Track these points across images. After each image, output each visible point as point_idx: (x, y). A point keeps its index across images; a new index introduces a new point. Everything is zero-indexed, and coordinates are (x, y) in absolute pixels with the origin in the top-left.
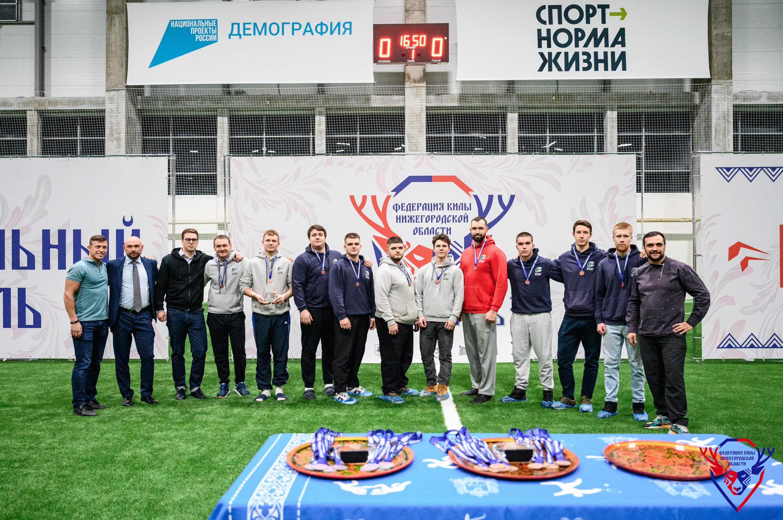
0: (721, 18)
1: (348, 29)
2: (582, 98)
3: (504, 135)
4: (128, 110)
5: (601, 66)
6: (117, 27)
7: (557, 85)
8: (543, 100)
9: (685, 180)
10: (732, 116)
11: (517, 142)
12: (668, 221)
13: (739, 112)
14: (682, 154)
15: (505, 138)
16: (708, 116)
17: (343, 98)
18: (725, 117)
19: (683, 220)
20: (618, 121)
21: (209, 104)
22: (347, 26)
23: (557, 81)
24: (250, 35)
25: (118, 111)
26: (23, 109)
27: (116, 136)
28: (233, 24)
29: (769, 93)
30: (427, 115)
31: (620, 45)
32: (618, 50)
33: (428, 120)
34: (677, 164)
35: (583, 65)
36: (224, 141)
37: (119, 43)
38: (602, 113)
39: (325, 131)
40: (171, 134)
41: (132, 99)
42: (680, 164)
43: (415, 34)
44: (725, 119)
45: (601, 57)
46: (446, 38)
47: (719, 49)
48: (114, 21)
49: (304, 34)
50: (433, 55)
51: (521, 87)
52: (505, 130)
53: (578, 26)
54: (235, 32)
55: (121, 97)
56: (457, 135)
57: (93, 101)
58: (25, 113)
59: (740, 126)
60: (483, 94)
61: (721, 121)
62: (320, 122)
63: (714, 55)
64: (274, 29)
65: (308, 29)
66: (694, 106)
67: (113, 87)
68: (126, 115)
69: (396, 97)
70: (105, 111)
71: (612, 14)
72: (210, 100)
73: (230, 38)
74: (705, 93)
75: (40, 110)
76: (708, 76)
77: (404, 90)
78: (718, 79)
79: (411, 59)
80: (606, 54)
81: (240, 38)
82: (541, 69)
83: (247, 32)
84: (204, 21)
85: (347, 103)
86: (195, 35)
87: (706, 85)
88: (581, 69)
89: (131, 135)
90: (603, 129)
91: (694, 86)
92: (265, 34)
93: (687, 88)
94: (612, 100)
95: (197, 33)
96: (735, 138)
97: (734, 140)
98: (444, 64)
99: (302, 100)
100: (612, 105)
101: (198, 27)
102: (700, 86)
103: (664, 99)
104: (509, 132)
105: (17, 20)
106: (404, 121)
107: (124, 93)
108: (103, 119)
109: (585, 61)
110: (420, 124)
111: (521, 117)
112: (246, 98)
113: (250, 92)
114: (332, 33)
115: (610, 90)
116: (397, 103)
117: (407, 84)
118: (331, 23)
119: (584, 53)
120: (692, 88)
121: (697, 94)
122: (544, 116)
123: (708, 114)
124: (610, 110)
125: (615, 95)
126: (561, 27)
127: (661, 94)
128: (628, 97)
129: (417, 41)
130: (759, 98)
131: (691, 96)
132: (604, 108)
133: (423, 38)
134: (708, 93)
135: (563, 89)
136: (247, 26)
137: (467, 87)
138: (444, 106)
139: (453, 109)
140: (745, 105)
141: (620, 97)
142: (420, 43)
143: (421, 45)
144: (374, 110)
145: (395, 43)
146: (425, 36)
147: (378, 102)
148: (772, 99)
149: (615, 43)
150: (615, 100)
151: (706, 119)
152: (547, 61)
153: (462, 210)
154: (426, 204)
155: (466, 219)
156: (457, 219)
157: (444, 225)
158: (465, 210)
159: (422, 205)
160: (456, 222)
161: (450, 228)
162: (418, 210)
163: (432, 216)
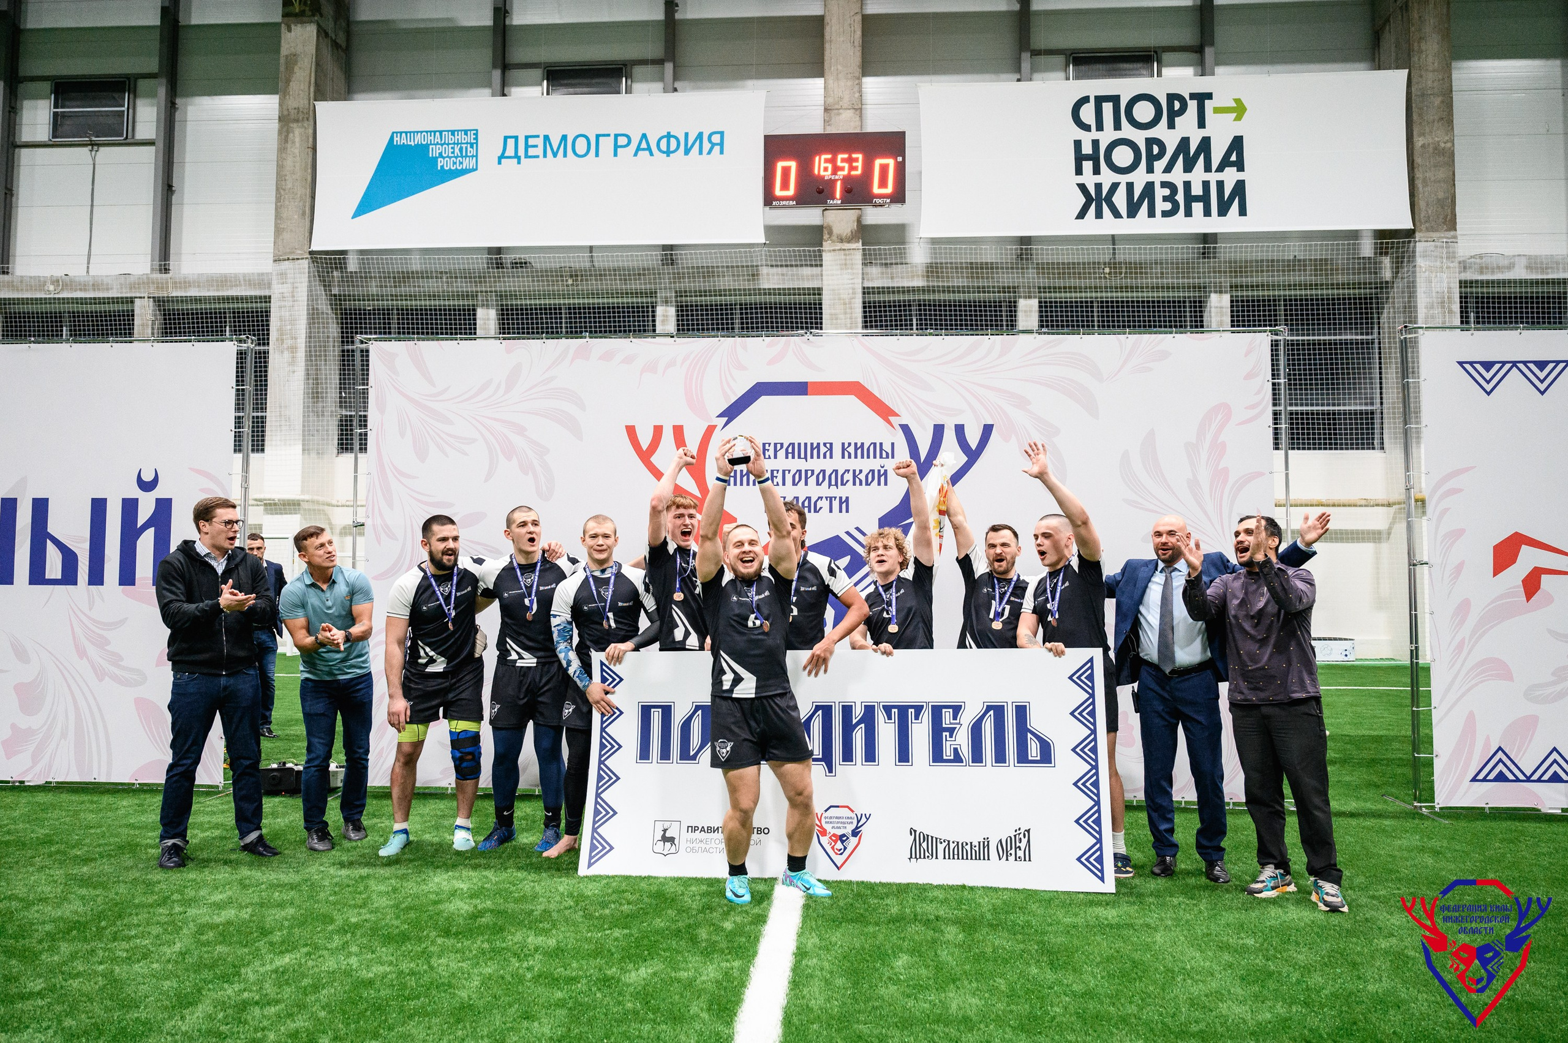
0: (1432, 115)
1: (717, 144)
2: (1162, 268)
4: (313, 296)
5: (1198, 207)
6: (297, 145)
7: (1114, 244)
8: (1085, 274)
9: (1367, 424)
10: (1458, 300)
12: (1334, 505)
13: (1471, 293)
14: (1359, 373)
16: (1409, 302)
17: (708, 272)
18: (1443, 302)
19: (1363, 502)
20: (1232, 311)
21: (462, 286)
22: (716, 139)
23: (1113, 236)
24: (537, 157)
25: (293, 296)
26: (129, 295)
27: (289, 342)
28: (506, 138)
29: (1530, 257)
30: (864, 303)
31: (1235, 168)
32: (1230, 176)
33: (865, 312)
34: (1350, 394)
35: (1161, 206)
37: (299, 174)
38: (1200, 298)
41: (321, 277)
42: (1355, 394)
43: (843, 153)
44: (1443, 307)
45: (1197, 190)
46: (900, 159)
47: (1427, 175)
48: (291, 135)
49: (636, 155)
50: (876, 190)
51: (1042, 249)
53: (1151, 133)
54: (510, 152)
55: (300, 273)
58: (132, 302)
59: (1474, 320)
60: (971, 263)
61: (1437, 311)
62: (664, 316)
63: (1419, 184)
64: (581, 146)
65: (644, 145)
66: (1381, 284)
67: (285, 254)
68: (308, 305)
69: (807, 271)
70: (270, 297)
71: (1217, 110)
72: (465, 277)
73: (500, 163)
74: (1403, 257)
75: (158, 298)
76: (1409, 225)
77: (821, 256)
78: (1428, 230)
79: (833, 198)
80: (1206, 185)
81: (519, 163)
82: (1081, 215)
83: (531, 152)
84: (453, 132)
85: (714, 282)
86: (436, 158)
87: (1404, 242)
88: (1158, 213)
89: (316, 342)
91: (1382, 243)
92: (565, 155)
93: (1367, 249)
94: (1220, 272)
95: (440, 154)
98: (896, 207)
99: (633, 275)
100: (1221, 283)
101: (442, 145)
102: (1393, 243)
103: (1321, 270)
105: (127, 138)
106: (821, 313)
107: (305, 264)
108: (267, 313)
109: (1165, 199)
110: (851, 319)
111: (1043, 307)
112: (532, 273)
113: (539, 262)
115: (1215, 253)
116: (808, 281)
117: (827, 245)
118: (687, 135)
119: (1164, 185)
120: (1376, 248)
121: (1386, 261)
122: (1089, 304)
123: (1410, 297)
124: (1216, 292)
125: (1225, 262)
126: (1119, 135)
127: (1316, 260)
128: (1251, 267)
129: (846, 165)
130: (1511, 267)
131: (1375, 263)
132: (1205, 287)
133: (856, 160)
134: (1409, 257)
135: (1125, 254)
136: (531, 141)
137: (940, 248)
138: (896, 285)
139: (914, 291)
140: (1482, 282)
141: (1236, 267)
142: (852, 168)
143: (853, 173)
144: (765, 294)
145: (805, 169)
146: (860, 156)
147: (773, 279)
148: (1537, 268)
149: (1225, 163)
150: (1225, 272)
151: (1405, 308)
152: (1092, 200)
153: (875, 457)
154: (793, 444)
155: (882, 478)
156: (862, 477)
157: (833, 492)
158: (881, 457)
159: (785, 446)
160: (861, 484)
161: (847, 498)
162: (775, 457)
163: (806, 471)
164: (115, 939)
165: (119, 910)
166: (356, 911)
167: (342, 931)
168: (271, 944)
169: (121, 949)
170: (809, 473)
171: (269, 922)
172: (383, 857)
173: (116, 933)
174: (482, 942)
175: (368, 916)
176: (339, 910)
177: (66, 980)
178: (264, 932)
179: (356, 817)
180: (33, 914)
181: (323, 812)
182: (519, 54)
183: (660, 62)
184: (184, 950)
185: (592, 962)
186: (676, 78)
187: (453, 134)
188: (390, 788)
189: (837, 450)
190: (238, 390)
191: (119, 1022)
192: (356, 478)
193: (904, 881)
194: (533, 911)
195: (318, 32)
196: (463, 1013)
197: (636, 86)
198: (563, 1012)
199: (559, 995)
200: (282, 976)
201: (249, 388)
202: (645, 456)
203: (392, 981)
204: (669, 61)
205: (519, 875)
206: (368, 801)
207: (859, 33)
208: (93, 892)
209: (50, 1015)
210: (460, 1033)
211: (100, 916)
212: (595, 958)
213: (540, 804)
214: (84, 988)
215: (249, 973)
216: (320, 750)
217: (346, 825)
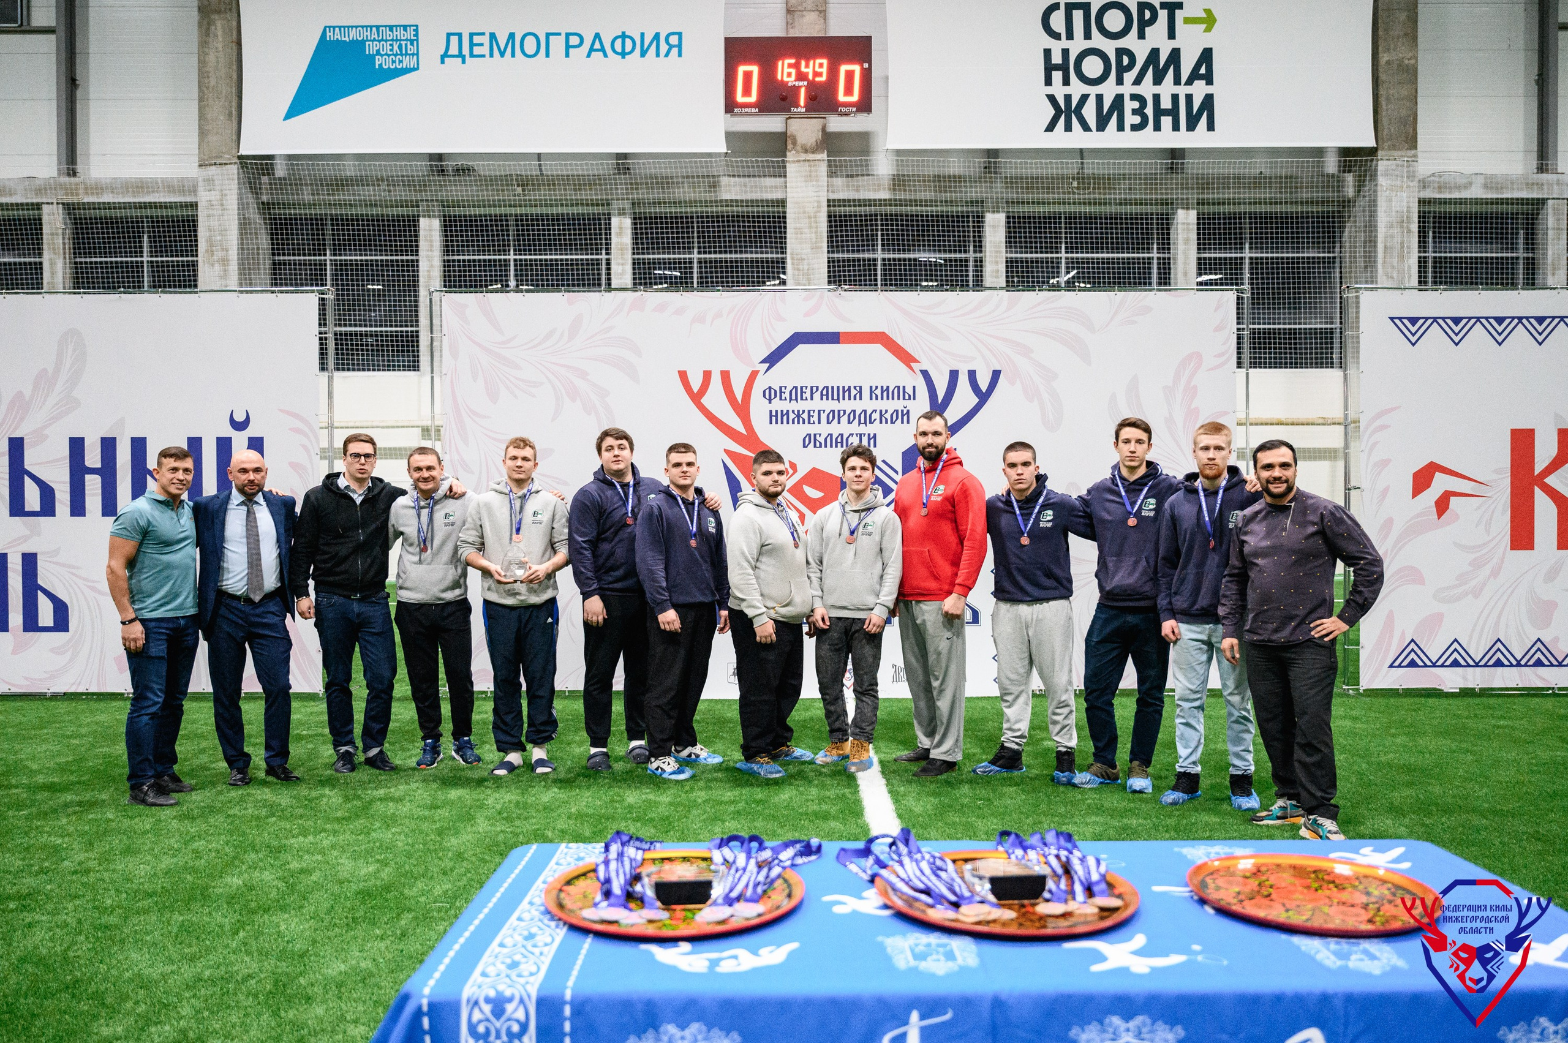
0: (1397, 30)
1: (675, 46)
2: (1130, 184)
3: (978, 255)
4: (242, 204)
5: (1166, 121)
6: (220, 39)
7: (1082, 158)
8: (1053, 188)
9: (1326, 343)
10: (1416, 220)
11: (1004, 270)
12: (1293, 424)
13: (1429, 212)
14: (1320, 293)
15: (981, 261)
16: (1370, 221)
17: (665, 182)
18: (1402, 222)
19: (1321, 421)
20: (1198, 229)
21: (402, 194)
22: (674, 40)
23: (1081, 151)
24: (483, 56)
25: (222, 205)
26: (35, 201)
27: (219, 254)
28: (449, 35)
29: (1486, 177)
30: (829, 216)
31: (1204, 82)
32: (1199, 90)
33: (831, 226)
34: (1310, 313)
35: (1131, 119)
36: (432, 266)
37: (222, 70)
38: (1167, 214)
39: (630, 247)
40: (328, 252)
41: (250, 183)
42: (1316, 313)
43: (807, 57)
44: (1402, 227)
45: (1166, 104)
46: (866, 65)
47: (1391, 92)
48: (213, 28)
49: (589, 56)
50: (842, 98)
51: (1010, 163)
52: (981, 246)
53: (1121, 43)
54: (454, 50)
55: (229, 180)
56: (887, 256)
57: (173, 187)
58: (39, 209)
59: (1431, 240)
60: (939, 176)
61: (1396, 231)
62: (621, 228)
63: (1383, 102)
64: (530, 45)
65: (597, 46)
66: (1344, 201)
67: (211, 158)
68: (239, 214)
69: (769, 181)
70: (197, 205)
71: (1187, 21)
72: (404, 185)
73: (443, 62)
74: (1365, 176)
75: (68, 204)
76: (1372, 143)
77: (785, 167)
78: (1389, 149)
79: (797, 106)
80: (1175, 98)
81: (464, 62)
82: (1050, 128)
83: (477, 50)
84: (391, 28)
85: (674, 193)
86: (373, 56)
87: (1366, 161)
88: (1127, 127)
89: (248, 254)
90: (1169, 244)
91: (1345, 161)
92: (513, 55)
93: (1331, 165)
94: (1187, 189)
95: (378, 51)
96: (1422, 262)
97: (1420, 267)
98: (862, 117)
99: (585, 185)
100: (1188, 199)
101: (379, 41)
102: (1356, 161)
103: (1286, 187)
104: (988, 249)
105: (22, 24)
106: (785, 227)
107: (234, 169)
108: (192, 222)
109: (1135, 112)
110: (816, 233)
111: (1012, 222)
112: (476, 181)
113: (483, 169)
114: (643, 54)
115: (1183, 169)
116: (772, 192)
117: (791, 156)
118: (642, 35)
119: (1134, 97)
120: (1339, 166)
121: (1350, 178)
122: (1056, 218)
123: (1370, 216)
124: (1183, 208)
125: (1193, 178)
126: (1088, 44)
127: (1281, 177)
128: (1218, 183)
129: (810, 71)
130: (1468, 185)
131: (1339, 181)
132: (1172, 204)
133: (821, 66)
134: (1371, 176)
135: (1093, 167)
136: (476, 39)
137: (906, 160)
138: (862, 197)
139: (880, 203)
140: (1440, 200)
141: (1203, 183)
142: (816, 74)
143: (818, 79)
144: (727, 206)
145: (768, 74)
146: (825, 62)
147: (735, 190)
148: (1493, 187)
149: (1194, 77)
150: (1192, 188)
151: (1366, 226)
152: (1062, 112)
187: (391, 29)
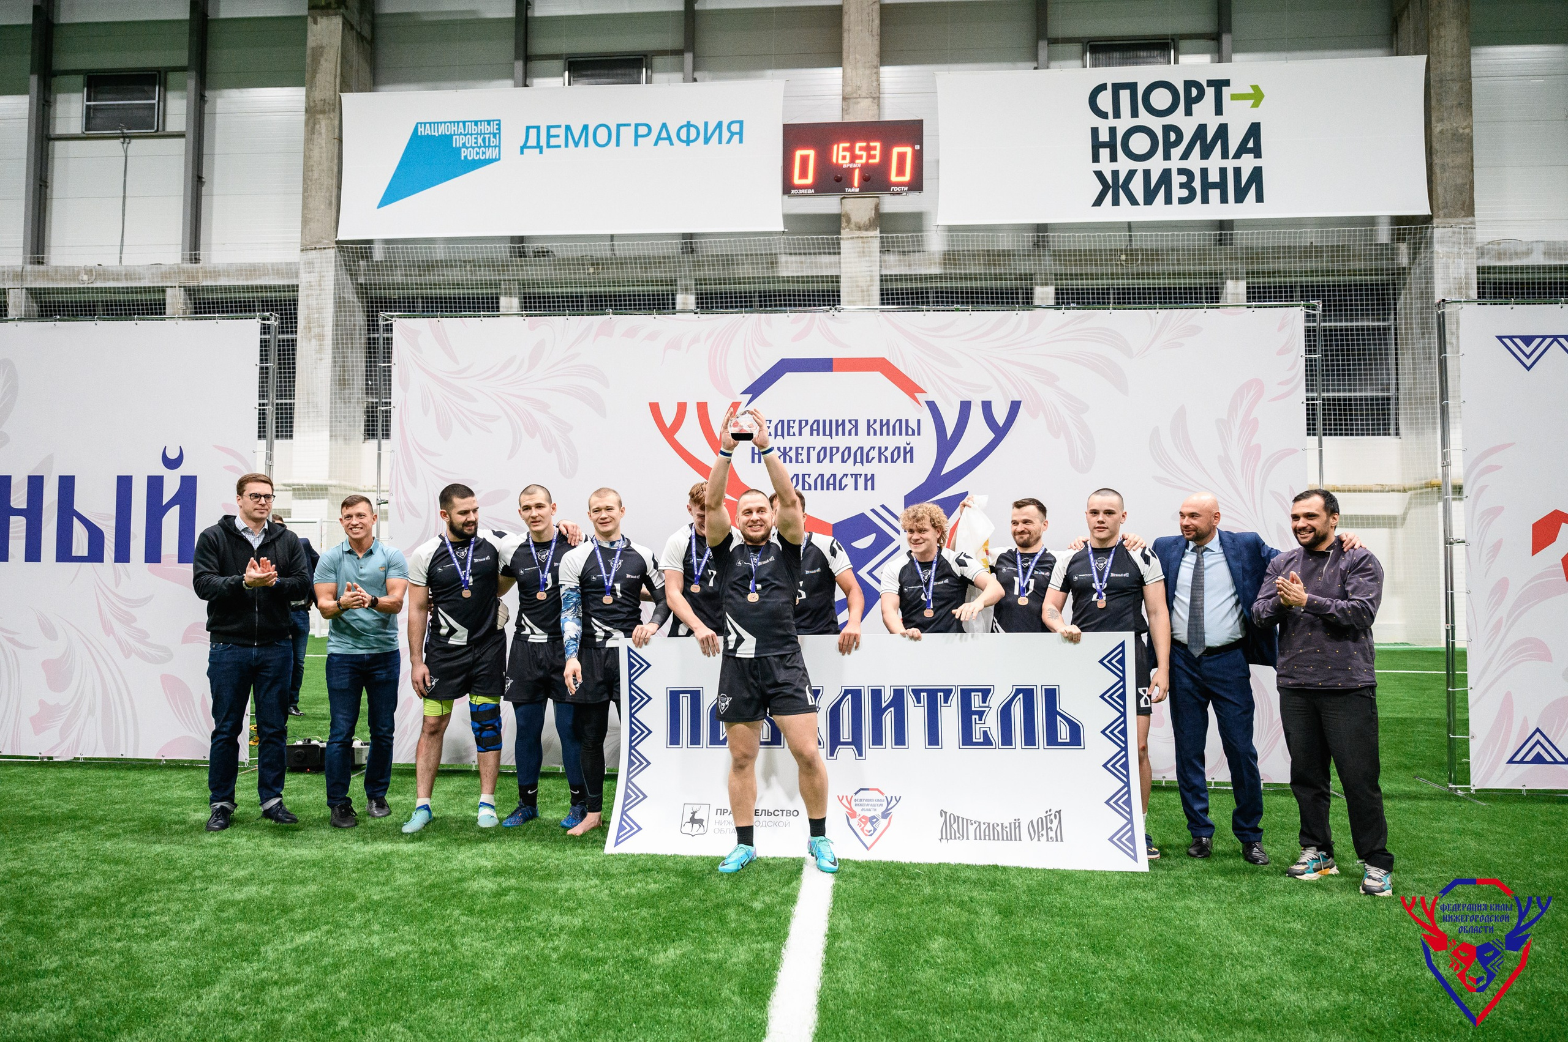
0: (1451, 100)
1: (736, 133)
2: (1178, 255)
4: (339, 284)
5: (1214, 194)
6: (324, 136)
7: (1130, 231)
8: (1101, 261)
9: (1383, 410)
10: (1476, 286)
12: (1349, 491)
13: (1489, 279)
14: (1375, 360)
16: (1426, 288)
17: (728, 261)
18: (1461, 288)
19: (1379, 488)
20: (1248, 297)
22: (735, 128)
23: (1129, 223)
24: (559, 146)
25: (320, 285)
26: (160, 284)
27: (316, 331)
28: (528, 128)
29: (1548, 243)
30: (882, 290)
31: (1252, 155)
32: (1247, 163)
33: (883, 300)
34: (1366, 380)
35: (1178, 193)
37: (325, 165)
38: (1216, 284)
41: (347, 265)
42: (1371, 379)
43: (861, 141)
44: (1460, 293)
45: (1214, 177)
46: (917, 147)
47: (1446, 161)
48: (317, 126)
49: (656, 144)
50: (894, 178)
51: (1058, 236)
53: (1168, 120)
54: (532, 142)
55: (327, 263)
57: (281, 271)
58: (163, 291)
60: (988, 251)
61: (1454, 297)
62: (685, 304)
63: (1437, 170)
64: (602, 136)
65: (664, 135)
66: (1398, 270)
67: (312, 243)
68: (335, 294)
69: (825, 259)
70: (297, 286)
71: (1234, 97)
72: (488, 266)
73: (522, 153)
74: (1420, 243)
75: (189, 288)
76: (1426, 211)
77: (839, 244)
78: (1445, 216)
79: (852, 186)
80: (1223, 171)
81: (541, 152)
82: (1098, 202)
83: (553, 141)
84: (476, 123)
85: (734, 270)
86: (460, 148)
87: (1421, 228)
88: (1175, 200)
89: (343, 330)
91: (1399, 229)
92: (586, 145)
93: (1384, 235)
94: (1237, 259)
95: (464, 144)
98: (914, 195)
99: (650, 263)
100: (1237, 269)
101: (465, 135)
102: (1410, 229)
103: (1338, 256)
105: (158, 130)
106: (839, 301)
107: (331, 253)
108: (293, 305)
109: (1182, 186)
111: (1061, 294)
112: (554, 261)
113: (557, 252)
115: (1231, 239)
116: (826, 269)
117: (845, 233)
118: (706, 124)
119: (1181, 171)
120: (1393, 235)
121: (1403, 248)
122: (1104, 290)
123: (1427, 283)
124: (1232, 279)
125: (1242, 249)
126: (1136, 122)
127: (1332, 246)
128: (1268, 253)
129: (864, 154)
130: (1528, 253)
131: (1393, 249)
132: (1221, 274)
133: (874, 148)
134: (1426, 243)
135: (1142, 241)
136: (553, 132)
137: (957, 236)
138: (913, 273)
139: (931, 278)
140: (1500, 268)
141: (1252, 253)
142: (870, 157)
143: (871, 161)
144: (784, 282)
145: (824, 158)
146: (878, 145)
147: (791, 267)
148: (1555, 254)
149: (1242, 150)
150: (1242, 259)
151: (1422, 293)
152: (1109, 187)
153: (901, 434)
154: (818, 421)
155: (908, 455)
156: (888, 454)
157: (859, 469)
158: (907, 434)
159: (810, 423)
160: (886, 461)
161: (873, 475)
162: (800, 434)
163: (831, 448)
164: (134, 916)
165: (140, 887)
166: (378, 888)
167: (363, 909)
168: (292, 921)
169: (139, 927)
170: (835, 450)
171: (290, 899)
172: (407, 834)
173: (136, 909)
174: (507, 921)
175: (391, 894)
176: (361, 887)
177: (82, 958)
178: (285, 910)
179: (380, 795)
180: (53, 889)
181: (346, 788)
182: (541, 45)
183: (678, 53)
184: (203, 927)
185: (619, 943)
186: (695, 68)
187: (476, 125)
188: (415, 765)
189: (863, 427)
190: (262, 368)
191: (134, 1002)
192: (379, 455)
193: (936, 861)
194: (558, 889)
195: (344, 24)
196: (487, 995)
197: (656, 77)
198: (591, 994)
199: (586, 976)
200: (302, 955)
201: (272, 365)
202: (669, 433)
203: (414, 960)
204: (689, 51)
205: (544, 852)
206: (393, 778)
207: (877, 22)
208: (114, 868)
209: (64, 994)
210: (484, 1016)
211: (121, 892)
212: (622, 939)
213: (566, 782)
214: (101, 966)
215: (269, 951)
216: (343, 726)
217: (370, 803)
